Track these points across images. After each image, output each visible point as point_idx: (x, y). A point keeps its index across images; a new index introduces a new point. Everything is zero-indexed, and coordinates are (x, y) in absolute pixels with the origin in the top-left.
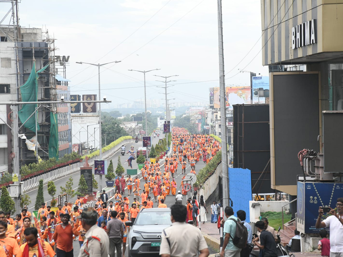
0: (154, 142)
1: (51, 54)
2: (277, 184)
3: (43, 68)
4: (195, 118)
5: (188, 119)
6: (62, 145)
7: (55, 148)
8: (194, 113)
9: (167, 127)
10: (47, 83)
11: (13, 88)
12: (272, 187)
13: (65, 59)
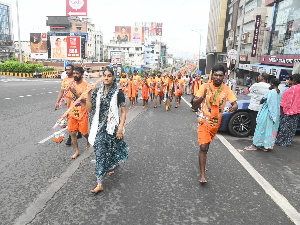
0: (183, 65)
1: (166, 47)
2: (206, 74)
3: (165, 50)
4: (190, 60)
5: (189, 60)
6: (167, 64)
7: (165, 64)
8: (190, 59)
9: (186, 62)
10: (165, 52)
11: (159, 53)
12: (205, 74)
13: (168, 48)
